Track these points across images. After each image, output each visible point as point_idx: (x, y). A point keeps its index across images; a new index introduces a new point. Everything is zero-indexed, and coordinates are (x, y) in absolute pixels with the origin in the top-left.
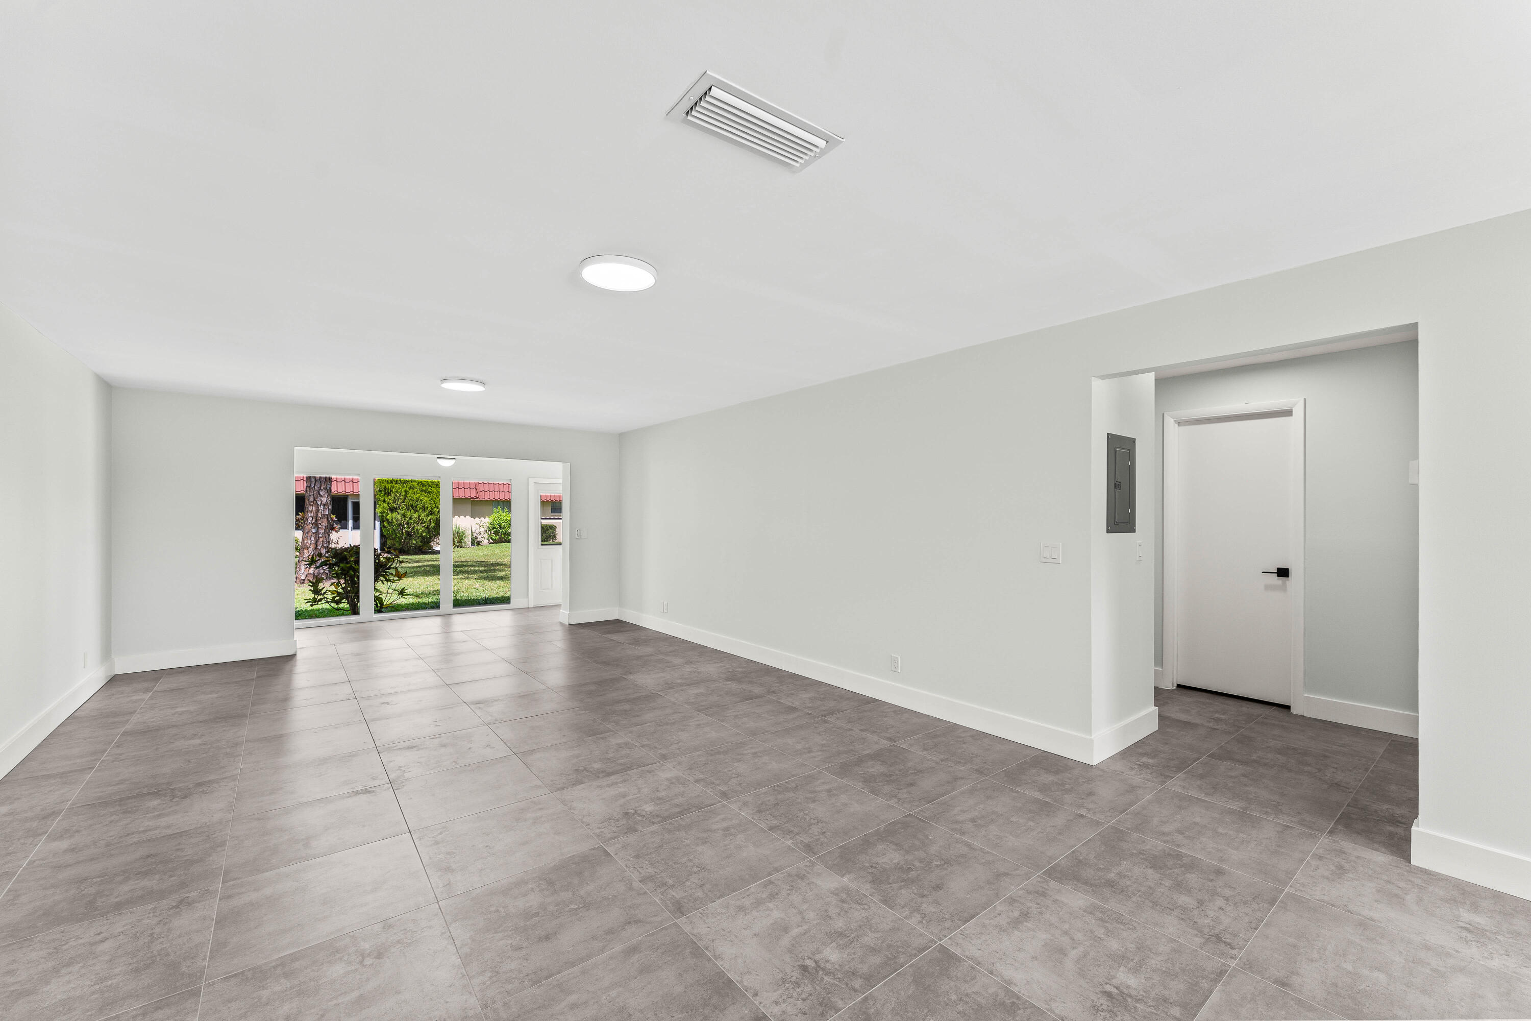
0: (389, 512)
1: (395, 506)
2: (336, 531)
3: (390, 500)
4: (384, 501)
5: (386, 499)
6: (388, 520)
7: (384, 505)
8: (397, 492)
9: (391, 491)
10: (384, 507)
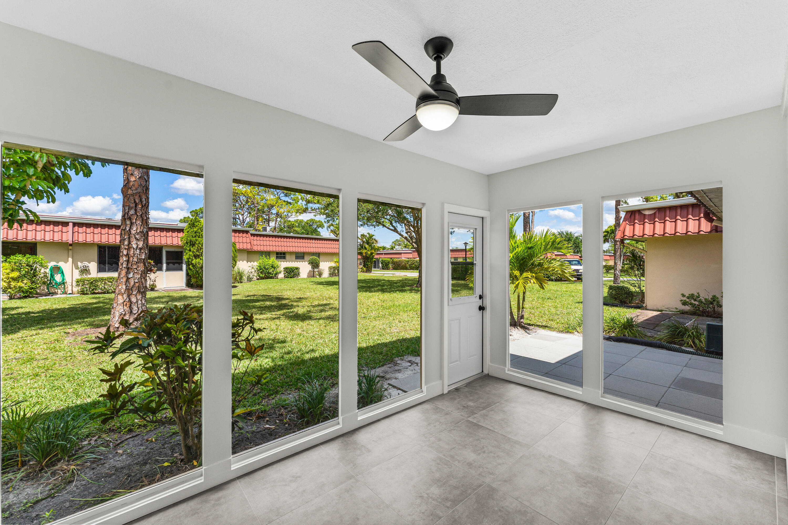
0: (193, 258)
1: (198, 254)
2: (154, 273)
3: (194, 249)
4: (190, 250)
5: (192, 249)
6: (192, 264)
7: (190, 253)
8: (199, 243)
9: (195, 243)
10: (189, 255)
